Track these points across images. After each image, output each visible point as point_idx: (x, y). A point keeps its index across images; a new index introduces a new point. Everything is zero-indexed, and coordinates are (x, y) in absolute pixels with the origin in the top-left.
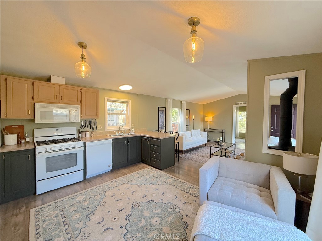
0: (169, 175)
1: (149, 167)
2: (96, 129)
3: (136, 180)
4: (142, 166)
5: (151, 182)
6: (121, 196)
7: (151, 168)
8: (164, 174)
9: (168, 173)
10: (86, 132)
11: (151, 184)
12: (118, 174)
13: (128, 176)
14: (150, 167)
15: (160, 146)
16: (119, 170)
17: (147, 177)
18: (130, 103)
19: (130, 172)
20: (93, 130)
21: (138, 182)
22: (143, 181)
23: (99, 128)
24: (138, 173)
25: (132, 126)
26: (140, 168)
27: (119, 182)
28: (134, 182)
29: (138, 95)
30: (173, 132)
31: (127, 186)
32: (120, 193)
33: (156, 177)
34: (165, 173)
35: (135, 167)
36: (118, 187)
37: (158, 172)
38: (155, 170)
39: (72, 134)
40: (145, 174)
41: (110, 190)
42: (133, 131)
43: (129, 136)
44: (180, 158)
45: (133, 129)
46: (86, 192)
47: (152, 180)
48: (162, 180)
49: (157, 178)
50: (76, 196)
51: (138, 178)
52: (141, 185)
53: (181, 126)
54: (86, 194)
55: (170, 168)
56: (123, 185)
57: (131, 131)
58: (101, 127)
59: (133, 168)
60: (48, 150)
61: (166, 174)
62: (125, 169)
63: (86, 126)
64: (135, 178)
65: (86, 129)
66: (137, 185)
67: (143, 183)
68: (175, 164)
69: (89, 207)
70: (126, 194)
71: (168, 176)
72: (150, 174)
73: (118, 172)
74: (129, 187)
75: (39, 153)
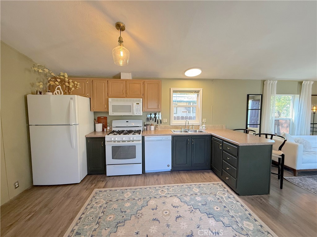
0: (251, 212)
1: (218, 182)
2: (161, 123)
3: (192, 197)
4: (210, 177)
5: (211, 211)
6: (162, 215)
7: (222, 185)
8: (242, 206)
9: (250, 205)
10: (151, 125)
11: (211, 216)
12: (176, 178)
13: (185, 185)
14: (221, 183)
15: (237, 156)
16: (179, 173)
17: (210, 198)
18: (201, 92)
19: (191, 181)
20: (158, 123)
21: (192, 202)
22: (200, 204)
23: (164, 122)
24: (199, 187)
25: (203, 121)
26: (205, 179)
27: (170, 191)
28: (187, 199)
29: (212, 80)
30: (272, 135)
31: (176, 201)
32: (163, 210)
33: (224, 205)
34: (243, 204)
35: (200, 175)
36: (166, 198)
37: (231, 196)
38: (228, 191)
39: (138, 127)
40: (208, 191)
41: (156, 197)
42: (204, 128)
43: (198, 133)
44: (284, 181)
45: (203, 125)
46: (136, 189)
47: (215, 208)
48: (233, 217)
49: (225, 207)
50: (126, 190)
51: (196, 194)
52: (194, 210)
53: (296, 124)
54: (134, 192)
55: (256, 196)
56: (173, 198)
57: (201, 128)
58: (166, 121)
59: (198, 176)
60: (113, 139)
61: (246, 207)
62: (187, 174)
63: (151, 119)
64: (192, 192)
65: (151, 122)
66: (189, 207)
67: (199, 207)
68: (271, 191)
69: (125, 212)
70: (169, 215)
71: (247, 213)
72: (215, 195)
73: (177, 176)
74: (177, 205)
75: (108, 141)
